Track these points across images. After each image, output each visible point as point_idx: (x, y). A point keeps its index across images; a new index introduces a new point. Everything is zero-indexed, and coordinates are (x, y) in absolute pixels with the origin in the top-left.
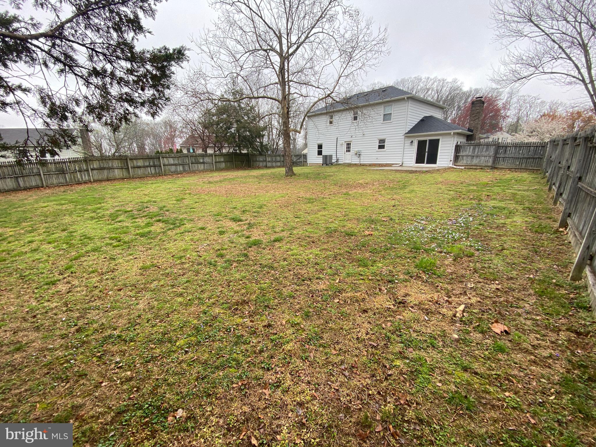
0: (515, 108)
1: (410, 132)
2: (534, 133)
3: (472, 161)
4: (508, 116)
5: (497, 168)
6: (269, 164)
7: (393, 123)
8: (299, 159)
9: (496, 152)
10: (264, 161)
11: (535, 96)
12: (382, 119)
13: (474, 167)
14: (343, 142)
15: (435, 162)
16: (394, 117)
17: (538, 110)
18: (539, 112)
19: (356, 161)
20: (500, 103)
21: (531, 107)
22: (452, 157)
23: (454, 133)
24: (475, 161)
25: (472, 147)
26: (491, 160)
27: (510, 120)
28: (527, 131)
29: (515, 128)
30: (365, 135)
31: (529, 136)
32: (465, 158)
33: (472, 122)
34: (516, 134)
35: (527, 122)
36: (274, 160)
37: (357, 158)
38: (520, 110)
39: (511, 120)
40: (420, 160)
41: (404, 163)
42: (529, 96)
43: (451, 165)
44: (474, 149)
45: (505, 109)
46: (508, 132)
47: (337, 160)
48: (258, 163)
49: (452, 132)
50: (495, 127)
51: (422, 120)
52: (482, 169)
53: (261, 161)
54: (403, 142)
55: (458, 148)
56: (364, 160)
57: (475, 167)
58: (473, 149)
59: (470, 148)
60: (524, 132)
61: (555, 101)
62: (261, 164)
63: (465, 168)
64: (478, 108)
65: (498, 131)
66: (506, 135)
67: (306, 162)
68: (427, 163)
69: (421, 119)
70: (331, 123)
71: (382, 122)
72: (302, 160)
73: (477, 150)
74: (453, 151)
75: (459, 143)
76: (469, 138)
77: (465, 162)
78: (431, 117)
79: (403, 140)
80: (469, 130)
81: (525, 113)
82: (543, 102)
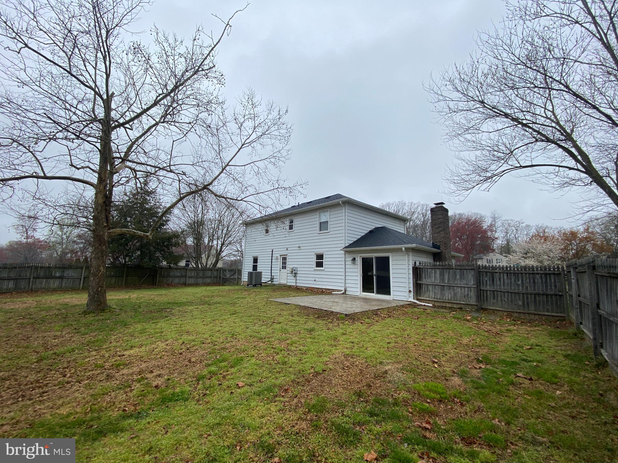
0: (501, 231)
1: (351, 246)
2: (529, 255)
3: (443, 295)
4: (497, 238)
5: (486, 309)
6: (190, 281)
7: (331, 233)
8: (233, 275)
9: (479, 282)
10: (182, 276)
11: (518, 220)
12: (318, 228)
13: (448, 305)
14: (278, 255)
15: (388, 293)
16: (331, 226)
17: (525, 233)
18: (527, 235)
19: (291, 282)
20: (485, 226)
21: (517, 230)
22: (411, 285)
23: (407, 249)
24: (448, 295)
25: (438, 272)
26: (473, 294)
27: (499, 242)
28: (520, 252)
29: (507, 250)
30: (301, 248)
31: (523, 257)
32: (430, 288)
33: (436, 235)
34: (509, 255)
35: (517, 244)
36: (201, 275)
37: (293, 278)
38: (507, 233)
39: (501, 242)
40: (367, 286)
41: (348, 289)
42: (512, 220)
43: (411, 299)
44: (442, 275)
45: (492, 231)
46: (501, 254)
47: (272, 279)
48: (171, 279)
49: (403, 247)
50: (487, 248)
51: (371, 232)
52: (461, 308)
53: (178, 277)
54: (343, 259)
55: (417, 272)
56: (302, 282)
57: (450, 305)
58: (440, 275)
59: (435, 273)
60: (518, 254)
61: (540, 225)
62: (176, 280)
63: (434, 306)
64: (440, 216)
65: (491, 252)
66: (499, 256)
67: (240, 279)
68: (378, 292)
69: (369, 230)
70: (267, 231)
71: (318, 231)
72: (236, 276)
73: (446, 277)
74: (411, 276)
75: (418, 264)
76: (437, 257)
77: (432, 294)
78: (383, 228)
79: (343, 256)
80: (434, 246)
81: (513, 235)
82: (528, 226)
